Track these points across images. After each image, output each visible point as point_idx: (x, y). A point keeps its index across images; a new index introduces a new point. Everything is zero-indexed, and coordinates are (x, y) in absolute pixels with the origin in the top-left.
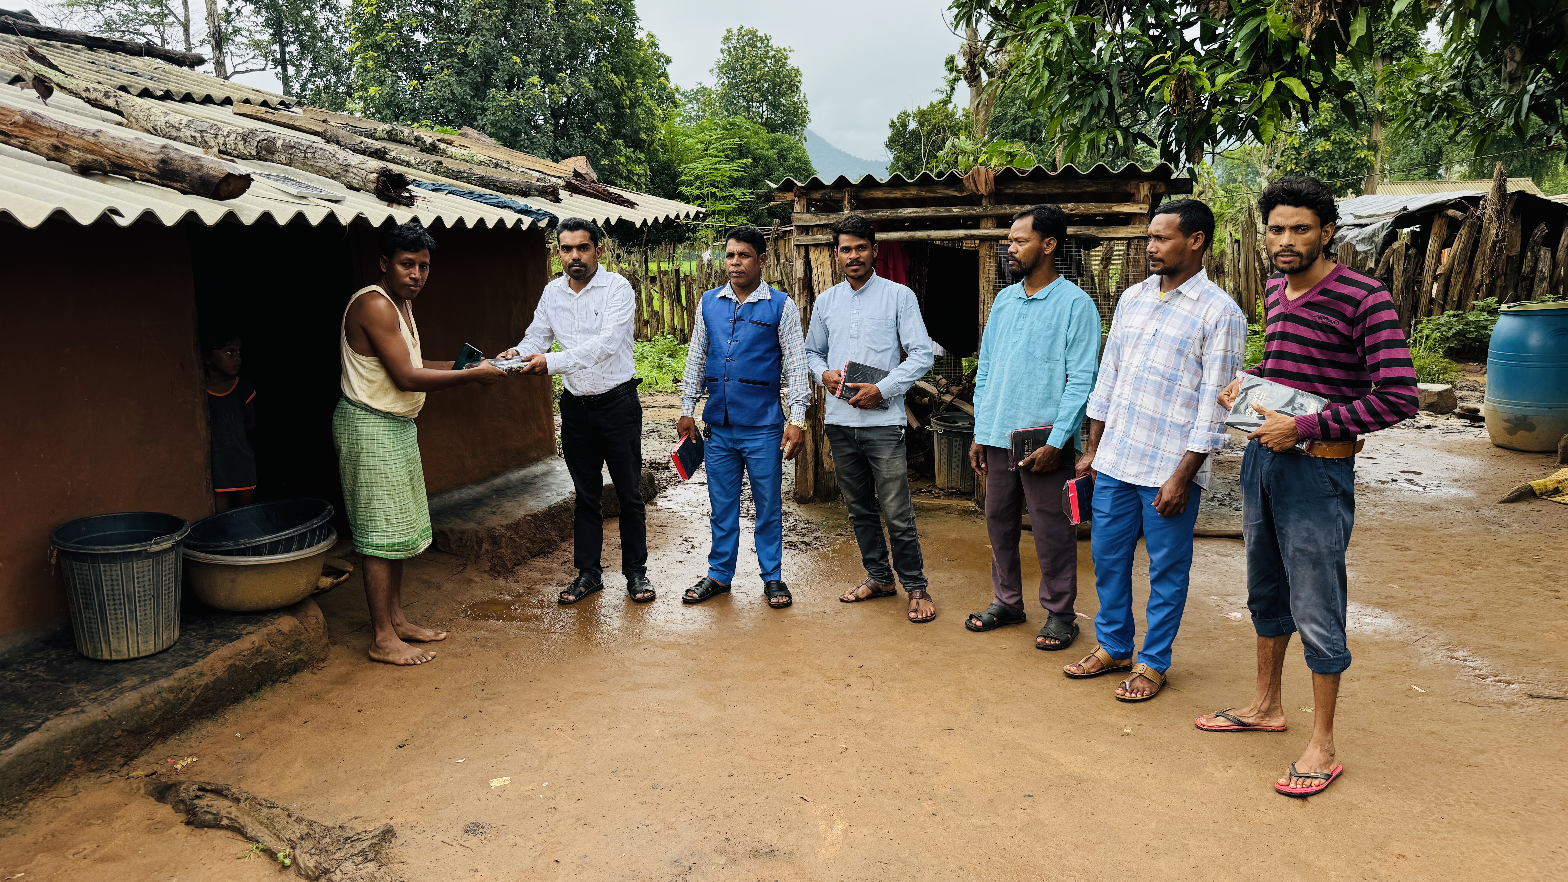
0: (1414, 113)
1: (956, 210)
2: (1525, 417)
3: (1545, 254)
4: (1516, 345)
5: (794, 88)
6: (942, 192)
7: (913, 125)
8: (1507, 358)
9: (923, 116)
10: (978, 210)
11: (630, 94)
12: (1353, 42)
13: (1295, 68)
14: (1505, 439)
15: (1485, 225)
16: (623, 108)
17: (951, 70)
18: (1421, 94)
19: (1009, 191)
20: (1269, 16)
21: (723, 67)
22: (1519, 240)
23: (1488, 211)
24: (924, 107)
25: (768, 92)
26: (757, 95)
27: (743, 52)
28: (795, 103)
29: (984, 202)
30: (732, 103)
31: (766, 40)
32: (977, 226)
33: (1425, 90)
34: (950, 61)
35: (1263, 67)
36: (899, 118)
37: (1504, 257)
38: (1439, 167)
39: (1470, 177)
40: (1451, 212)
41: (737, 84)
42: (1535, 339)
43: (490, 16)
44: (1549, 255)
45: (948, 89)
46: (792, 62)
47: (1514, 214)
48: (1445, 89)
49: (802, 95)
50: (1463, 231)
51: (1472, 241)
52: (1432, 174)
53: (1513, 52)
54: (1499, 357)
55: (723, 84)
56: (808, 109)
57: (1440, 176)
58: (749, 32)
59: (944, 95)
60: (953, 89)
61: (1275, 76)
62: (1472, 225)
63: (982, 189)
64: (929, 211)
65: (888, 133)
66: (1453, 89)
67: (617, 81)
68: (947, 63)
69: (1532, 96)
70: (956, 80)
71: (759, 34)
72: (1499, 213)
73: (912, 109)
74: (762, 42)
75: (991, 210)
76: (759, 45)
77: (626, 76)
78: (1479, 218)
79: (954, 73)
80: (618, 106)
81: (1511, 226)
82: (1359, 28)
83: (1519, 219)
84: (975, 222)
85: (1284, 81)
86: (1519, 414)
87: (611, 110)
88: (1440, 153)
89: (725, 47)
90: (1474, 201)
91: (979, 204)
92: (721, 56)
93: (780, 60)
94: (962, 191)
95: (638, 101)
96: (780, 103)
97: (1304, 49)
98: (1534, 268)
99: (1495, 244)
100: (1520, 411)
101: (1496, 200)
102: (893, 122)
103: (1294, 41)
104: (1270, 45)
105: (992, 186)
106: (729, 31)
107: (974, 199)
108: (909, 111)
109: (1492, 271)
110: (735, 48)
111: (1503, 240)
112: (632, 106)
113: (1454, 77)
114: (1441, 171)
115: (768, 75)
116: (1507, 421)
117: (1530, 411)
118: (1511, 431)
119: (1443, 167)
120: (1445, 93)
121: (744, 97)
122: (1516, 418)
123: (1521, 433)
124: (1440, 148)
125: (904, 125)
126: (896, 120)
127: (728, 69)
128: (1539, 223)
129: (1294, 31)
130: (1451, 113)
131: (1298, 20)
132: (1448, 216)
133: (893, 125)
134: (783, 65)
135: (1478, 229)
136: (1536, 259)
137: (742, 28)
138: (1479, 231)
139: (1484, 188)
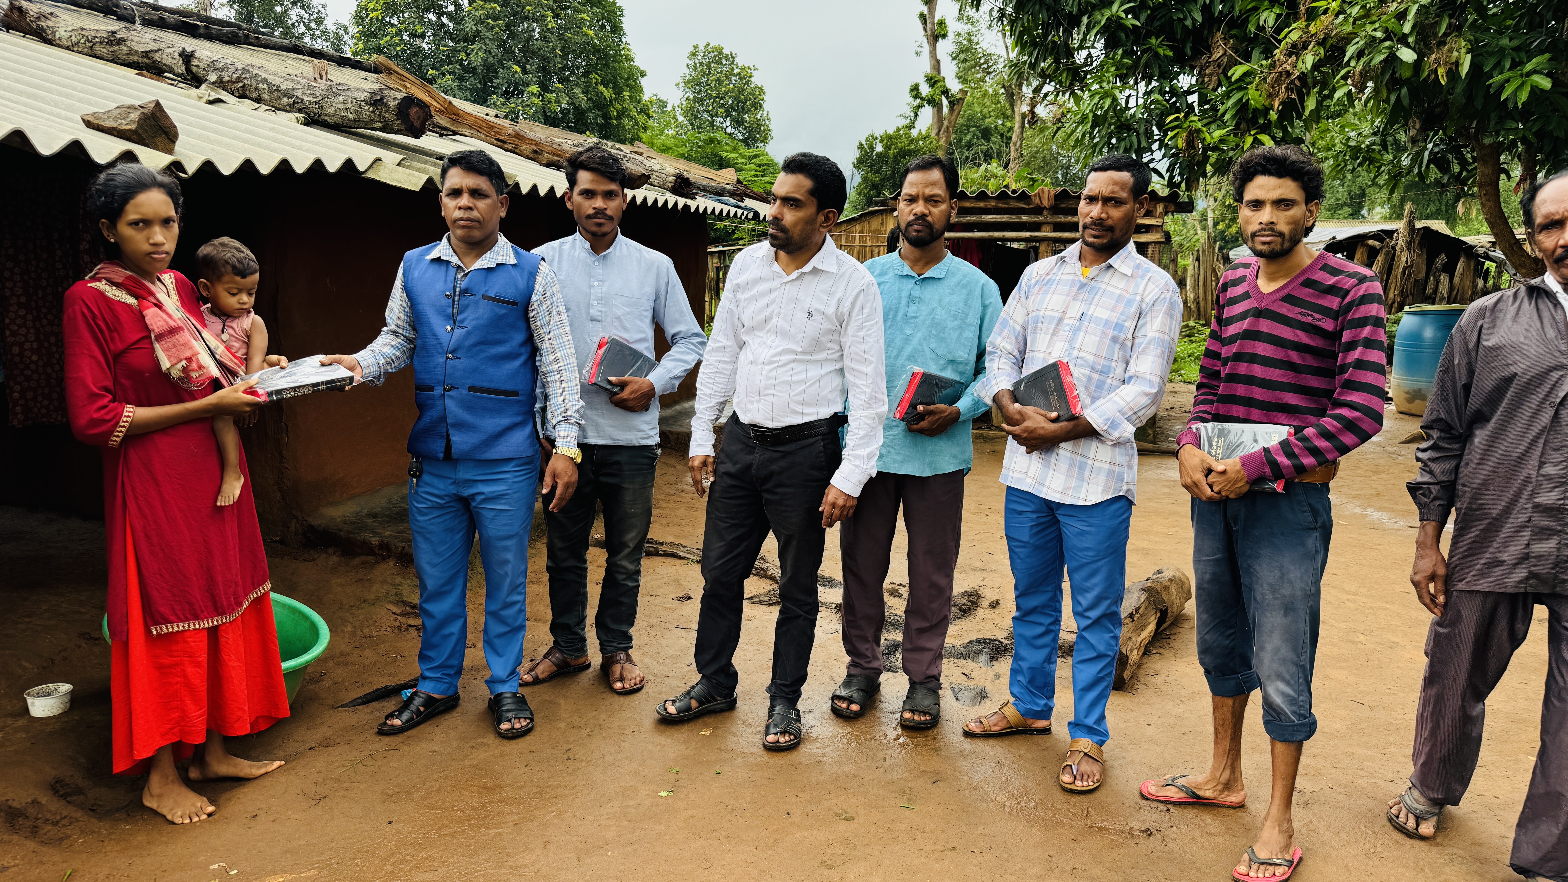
0: (1344, 160)
1: (1024, 218)
2: (1420, 390)
3: (1444, 278)
4: (1415, 338)
5: (757, 105)
6: (1014, 204)
7: (879, 148)
8: (1409, 346)
9: (889, 140)
10: (1041, 218)
11: (617, 106)
12: (1307, 113)
13: (1266, 129)
14: (1405, 407)
15: (1398, 253)
16: (611, 118)
17: (916, 97)
18: (1349, 146)
19: (1063, 206)
20: (1250, 92)
21: (689, 82)
22: (1424, 267)
23: (1400, 242)
24: (891, 131)
25: (732, 107)
26: (721, 110)
27: (709, 68)
28: (758, 120)
29: (1045, 213)
30: (696, 117)
31: (731, 58)
32: (1039, 230)
33: (1352, 143)
34: (915, 89)
35: (1243, 126)
36: (867, 140)
37: (1412, 280)
38: (1361, 207)
39: (1390, 218)
40: (1371, 242)
41: (702, 100)
42: (1429, 333)
43: (493, 27)
44: (1447, 280)
45: (912, 115)
46: (757, 80)
47: (1421, 245)
48: (1367, 143)
49: (765, 113)
50: (1380, 258)
51: (1387, 266)
52: (1356, 216)
53: (1414, 122)
54: (1402, 345)
55: (688, 99)
56: (771, 127)
57: (1363, 217)
58: (715, 49)
59: (908, 121)
60: (916, 115)
61: (1252, 132)
62: (1387, 253)
63: (1046, 203)
64: (1005, 218)
65: (857, 154)
66: (1373, 144)
67: (607, 93)
68: (912, 90)
69: (1430, 153)
70: (920, 106)
71: (725, 51)
72: (1409, 244)
73: (878, 133)
74: (728, 60)
75: (1050, 219)
76: (724, 62)
77: (613, 88)
78: (1393, 248)
79: (918, 100)
80: (606, 117)
81: (1418, 255)
82: (1311, 104)
83: (1424, 250)
84: (1037, 227)
85: (1259, 137)
86: (1416, 387)
87: (600, 121)
88: (1363, 195)
89: (691, 62)
90: (1390, 233)
91: (1041, 214)
92: (687, 71)
93: (745, 77)
94: (1029, 204)
95: (623, 113)
96: (743, 119)
97: (1273, 116)
98: (1436, 290)
99: (1405, 269)
100: (1416, 385)
101: (1406, 234)
102: (861, 144)
103: (1267, 110)
104: (1250, 111)
105: (1052, 201)
106: (696, 47)
107: (1038, 210)
108: (877, 135)
109: (1402, 291)
110: (701, 64)
111: (1411, 266)
112: (619, 118)
113: (1375, 134)
114: (1364, 212)
115: (733, 91)
116: (1407, 393)
117: (1423, 385)
118: (1410, 401)
119: (1366, 208)
120: (1367, 146)
121: (708, 112)
122: (1414, 391)
123: (1417, 402)
124: (1364, 190)
125: (872, 148)
126: (864, 143)
127: (693, 83)
128: (1440, 254)
129: (1267, 103)
130: (1372, 161)
131: (1270, 95)
132: (1368, 245)
133: (861, 147)
134: (747, 83)
135: (1392, 257)
136: (1437, 283)
137: (708, 45)
138: (1393, 259)
139: (1399, 225)
